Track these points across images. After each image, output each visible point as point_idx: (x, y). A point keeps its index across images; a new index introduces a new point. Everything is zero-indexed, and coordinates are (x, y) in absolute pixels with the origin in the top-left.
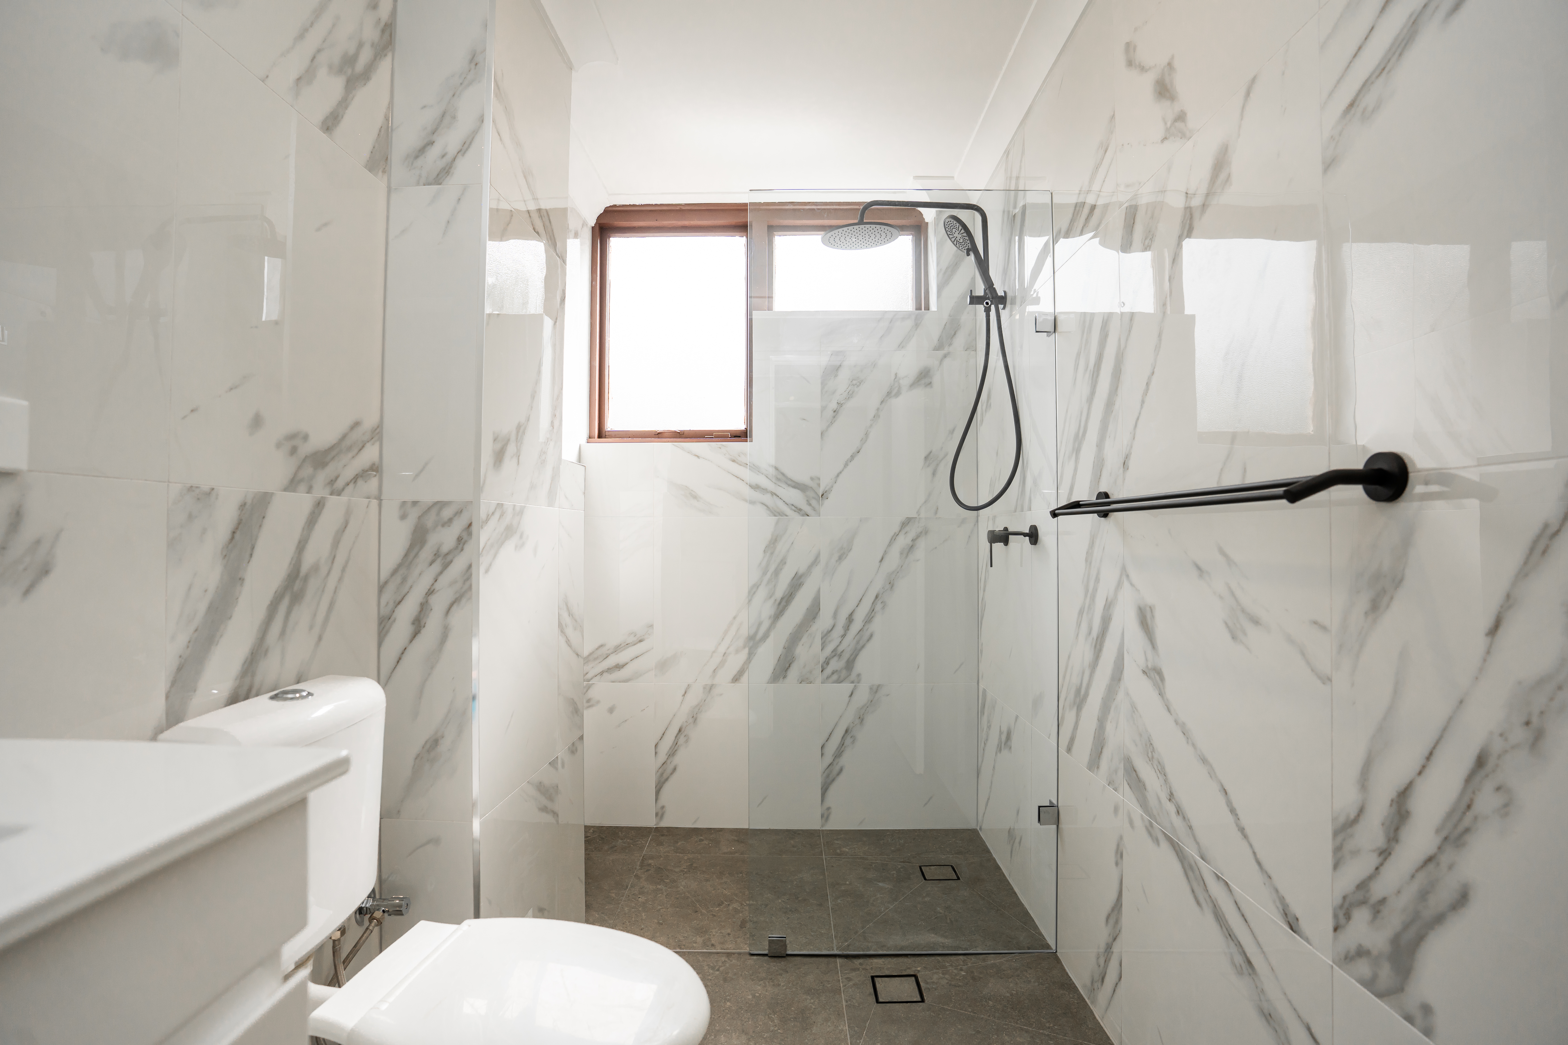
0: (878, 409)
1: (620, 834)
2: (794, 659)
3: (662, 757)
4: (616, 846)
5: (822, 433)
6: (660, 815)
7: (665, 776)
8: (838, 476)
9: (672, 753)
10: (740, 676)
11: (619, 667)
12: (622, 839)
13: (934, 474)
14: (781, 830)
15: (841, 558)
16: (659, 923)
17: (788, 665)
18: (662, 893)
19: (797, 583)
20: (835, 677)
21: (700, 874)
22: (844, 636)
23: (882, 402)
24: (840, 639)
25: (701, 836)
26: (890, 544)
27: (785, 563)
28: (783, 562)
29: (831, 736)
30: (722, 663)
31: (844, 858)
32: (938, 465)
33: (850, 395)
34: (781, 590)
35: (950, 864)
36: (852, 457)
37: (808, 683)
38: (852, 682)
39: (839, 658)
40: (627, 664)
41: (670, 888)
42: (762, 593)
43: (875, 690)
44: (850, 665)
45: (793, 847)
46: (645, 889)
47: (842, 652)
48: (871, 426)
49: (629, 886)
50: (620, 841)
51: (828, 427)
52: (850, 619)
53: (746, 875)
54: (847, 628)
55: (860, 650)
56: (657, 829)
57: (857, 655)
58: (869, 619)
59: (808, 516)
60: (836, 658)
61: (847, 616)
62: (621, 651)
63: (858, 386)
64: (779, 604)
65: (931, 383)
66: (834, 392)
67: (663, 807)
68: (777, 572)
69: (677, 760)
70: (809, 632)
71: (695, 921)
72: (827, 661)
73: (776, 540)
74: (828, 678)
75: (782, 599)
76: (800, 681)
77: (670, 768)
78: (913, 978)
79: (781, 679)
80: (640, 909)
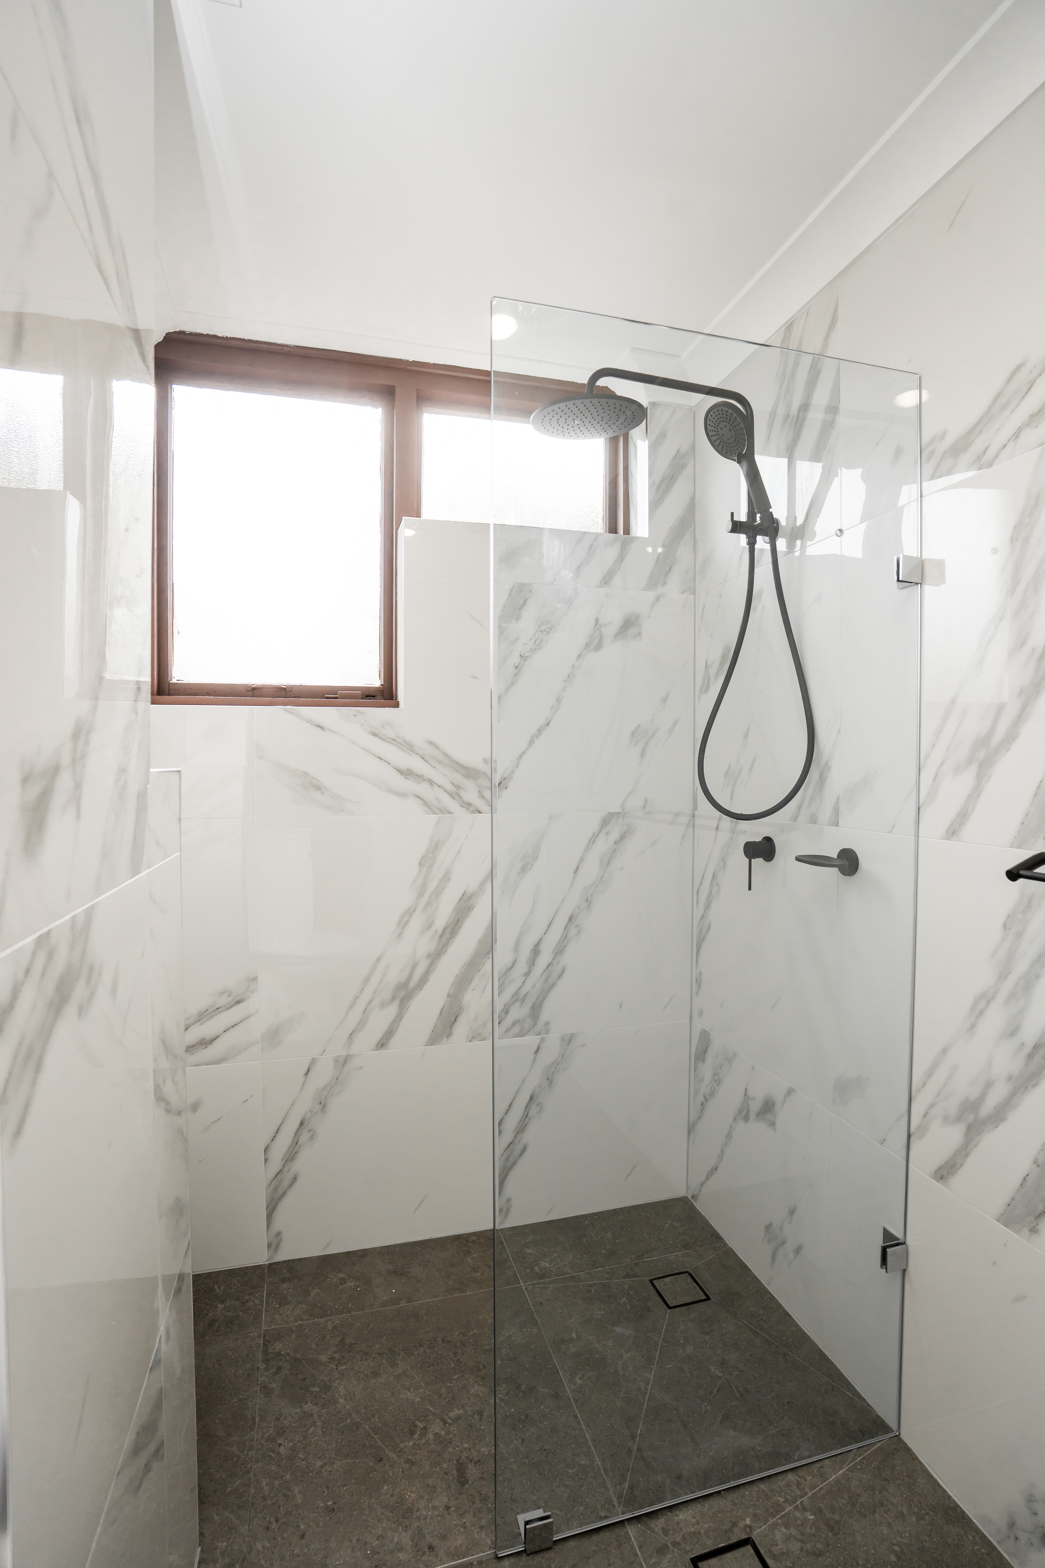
0: (573, 667)
1: (218, 1290)
2: (462, 1009)
3: (276, 1162)
4: (216, 1320)
5: (499, 697)
6: (274, 1245)
7: (280, 1190)
8: (520, 757)
9: (291, 1156)
10: (387, 1039)
11: (205, 1043)
12: (222, 1302)
13: (643, 754)
14: (447, 1238)
15: (524, 870)
16: (327, 1507)
17: (454, 1019)
18: (314, 1424)
19: (465, 907)
20: (516, 1029)
21: (362, 1360)
22: (527, 974)
23: (579, 656)
24: (522, 979)
25: (340, 1271)
26: (588, 848)
27: (449, 879)
28: (446, 878)
29: (511, 1107)
30: (362, 1024)
31: (550, 1282)
32: (647, 743)
33: (538, 646)
34: (443, 915)
35: (685, 1270)
36: (540, 731)
37: (480, 1040)
38: (539, 1034)
39: (522, 1003)
40: (218, 1037)
41: (324, 1406)
42: (416, 923)
43: (568, 1040)
44: (535, 1011)
45: (475, 1270)
46: (285, 1419)
47: (525, 995)
48: (564, 689)
49: (257, 1419)
50: (221, 1306)
51: (508, 689)
52: (536, 951)
53: (429, 1348)
54: (532, 963)
55: (549, 990)
56: (273, 1267)
57: (544, 998)
58: (560, 950)
59: (480, 812)
60: (517, 1004)
61: (532, 947)
62: (208, 1020)
63: (548, 633)
64: (441, 936)
65: (640, 633)
66: (516, 640)
67: (279, 1234)
68: (438, 892)
69: (297, 1166)
70: (481, 971)
71: (385, 1487)
72: (506, 1008)
73: (436, 847)
74: (508, 1030)
75: (445, 929)
76: (470, 1039)
77: (287, 1178)
78: (749, 1547)
79: (445, 1039)
80: (288, 1477)
